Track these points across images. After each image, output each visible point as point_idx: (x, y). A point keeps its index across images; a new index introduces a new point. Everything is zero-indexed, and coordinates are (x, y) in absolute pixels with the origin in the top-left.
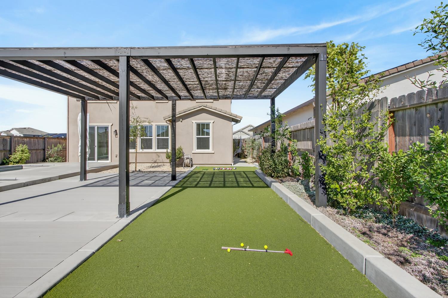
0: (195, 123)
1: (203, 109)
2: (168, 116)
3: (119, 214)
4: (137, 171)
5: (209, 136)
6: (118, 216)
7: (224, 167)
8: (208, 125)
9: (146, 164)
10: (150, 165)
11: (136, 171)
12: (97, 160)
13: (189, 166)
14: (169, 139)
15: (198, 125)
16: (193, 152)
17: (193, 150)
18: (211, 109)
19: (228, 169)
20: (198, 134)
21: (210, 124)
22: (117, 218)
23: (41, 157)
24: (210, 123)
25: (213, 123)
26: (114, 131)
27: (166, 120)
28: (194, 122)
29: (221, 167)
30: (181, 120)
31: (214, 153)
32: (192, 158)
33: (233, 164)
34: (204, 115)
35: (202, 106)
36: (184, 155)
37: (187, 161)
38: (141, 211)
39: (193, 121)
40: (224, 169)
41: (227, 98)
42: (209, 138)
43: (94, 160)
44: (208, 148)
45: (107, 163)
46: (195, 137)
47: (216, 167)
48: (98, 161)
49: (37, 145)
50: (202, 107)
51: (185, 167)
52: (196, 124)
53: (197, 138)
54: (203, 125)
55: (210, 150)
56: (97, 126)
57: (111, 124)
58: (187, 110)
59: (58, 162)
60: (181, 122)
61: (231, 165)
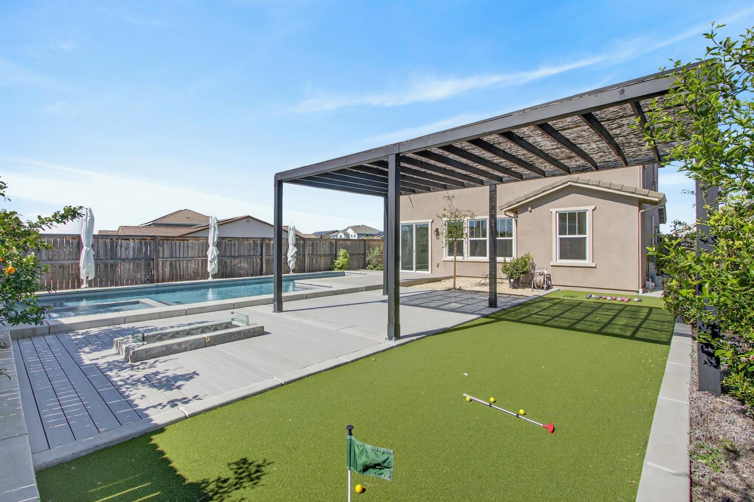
0: (556, 212)
1: (570, 186)
2: (507, 204)
3: (388, 335)
4: (456, 289)
5: (585, 234)
6: (387, 337)
7: (611, 295)
8: (582, 215)
9: (473, 279)
10: (478, 280)
11: (454, 288)
12: (416, 270)
13: (543, 288)
14: (513, 241)
15: (562, 216)
16: (552, 263)
17: (552, 260)
18: (588, 184)
19: (619, 299)
20: (562, 231)
21: (587, 212)
22: (386, 339)
23: (362, 262)
24: (587, 210)
25: (593, 210)
26: (435, 230)
27: (504, 210)
28: (554, 210)
29: (604, 294)
30: (530, 209)
31: (595, 267)
32: (550, 275)
33: (641, 290)
34: (574, 197)
35: (569, 181)
36: (536, 268)
37: (538, 279)
38: (415, 338)
39: (551, 210)
40: (609, 298)
41: (586, 169)
42: (585, 238)
43: (412, 269)
44: (583, 257)
45: (426, 274)
46: (555, 238)
47: (594, 293)
48: (417, 272)
49: (358, 249)
50: (569, 183)
51: (535, 288)
52: (557, 214)
53: (561, 239)
54: (572, 215)
55: (587, 262)
56: (415, 223)
57: (431, 220)
58: (539, 191)
59: (377, 270)
60: (531, 212)
61: (638, 292)
